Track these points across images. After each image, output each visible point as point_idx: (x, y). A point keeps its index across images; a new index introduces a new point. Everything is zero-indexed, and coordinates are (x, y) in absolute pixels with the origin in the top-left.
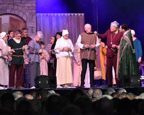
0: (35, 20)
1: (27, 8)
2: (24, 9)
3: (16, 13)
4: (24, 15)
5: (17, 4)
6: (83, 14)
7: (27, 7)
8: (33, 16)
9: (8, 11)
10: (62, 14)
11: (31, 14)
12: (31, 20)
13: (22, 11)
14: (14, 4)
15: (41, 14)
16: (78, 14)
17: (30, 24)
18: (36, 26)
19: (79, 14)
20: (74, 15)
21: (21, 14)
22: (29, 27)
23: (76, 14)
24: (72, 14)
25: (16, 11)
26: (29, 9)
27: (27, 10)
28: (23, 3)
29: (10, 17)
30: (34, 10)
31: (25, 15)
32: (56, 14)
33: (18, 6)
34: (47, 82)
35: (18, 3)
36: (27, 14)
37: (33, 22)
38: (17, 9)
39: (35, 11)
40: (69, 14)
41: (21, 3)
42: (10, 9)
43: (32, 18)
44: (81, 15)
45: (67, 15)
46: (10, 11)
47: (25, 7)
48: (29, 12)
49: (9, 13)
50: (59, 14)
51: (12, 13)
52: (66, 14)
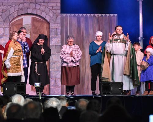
0: (59, 21)
1: (51, 8)
2: (47, 9)
3: (39, 13)
4: (47, 15)
5: (39, 3)
6: (116, 15)
7: (50, 6)
8: (57, 16)
9: (30, 11)
10: (92, 15)
11: (55, 14)
12: (55, 21)
13: (45, 11)
14: (37, 4)
15: (69, 15)
16: (110, 14)
17: (53, 25)
18: (60, 27)
19: (112, 15)
20: (106, 16)
21: (43, 15)
22: (53, 28)
23: (108, 15)
24: (104, 15)
25: (38, 10)
26: (53, 9)
27: (50, 9)
28: (46, 2)
29: (33, 17)
30: (59, 9)
31: (49, 15)
32: (85, 15)
33: (40, 5)
34: (15, 88)
35: (41, 2)
36: (51, 14)
37: (58, 24)
38: (39, 9)
39: (59, 11)
40: (100, 15)
41: (44, 3)
42: (31, 9)
43: (56, 19)
44: (114, 16)
45: (98, 15)
46: (31, 11)
47: (49, 6)
48: (53, 12)
49: (30, 13)
50: (88, 15)
51: (33, 13)
52: (96, 15)
